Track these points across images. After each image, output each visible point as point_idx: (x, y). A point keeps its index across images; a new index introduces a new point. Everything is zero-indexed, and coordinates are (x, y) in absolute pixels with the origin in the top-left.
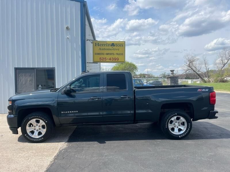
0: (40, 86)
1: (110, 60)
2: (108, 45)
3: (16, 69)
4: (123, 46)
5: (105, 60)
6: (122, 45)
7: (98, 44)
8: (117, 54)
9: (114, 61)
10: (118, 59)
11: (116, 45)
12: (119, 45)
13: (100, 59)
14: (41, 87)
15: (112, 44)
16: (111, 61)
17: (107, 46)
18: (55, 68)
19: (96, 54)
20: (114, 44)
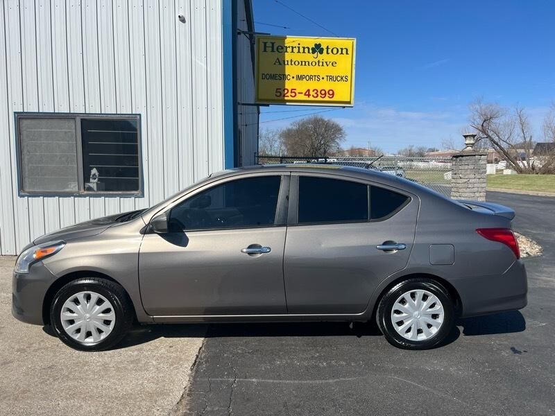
0: (94, 171)
1: (309, 95)
2: (301, 50)
3: (20, 117)
4: (347, 53)
5: (293, 94)
6: (344, 51)
7: (273, 47)
8: (331, 78)
9: (319, 99)
10: (331, 92)
11: (328, 48)
12: (335, 51)
13: (278, 94)
14: (97, 174)
15: (316, 45)
16: (311, 98)
17: (299, 52)
18: (140, 115)
19: (265, 77)
20: (320, 45)
